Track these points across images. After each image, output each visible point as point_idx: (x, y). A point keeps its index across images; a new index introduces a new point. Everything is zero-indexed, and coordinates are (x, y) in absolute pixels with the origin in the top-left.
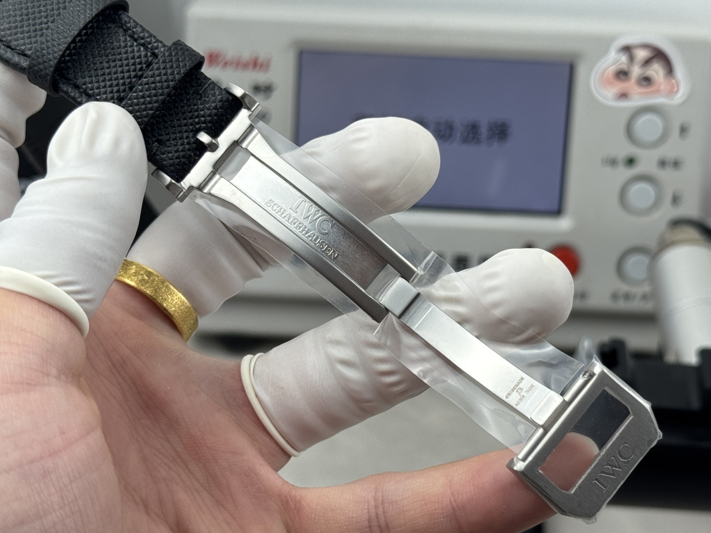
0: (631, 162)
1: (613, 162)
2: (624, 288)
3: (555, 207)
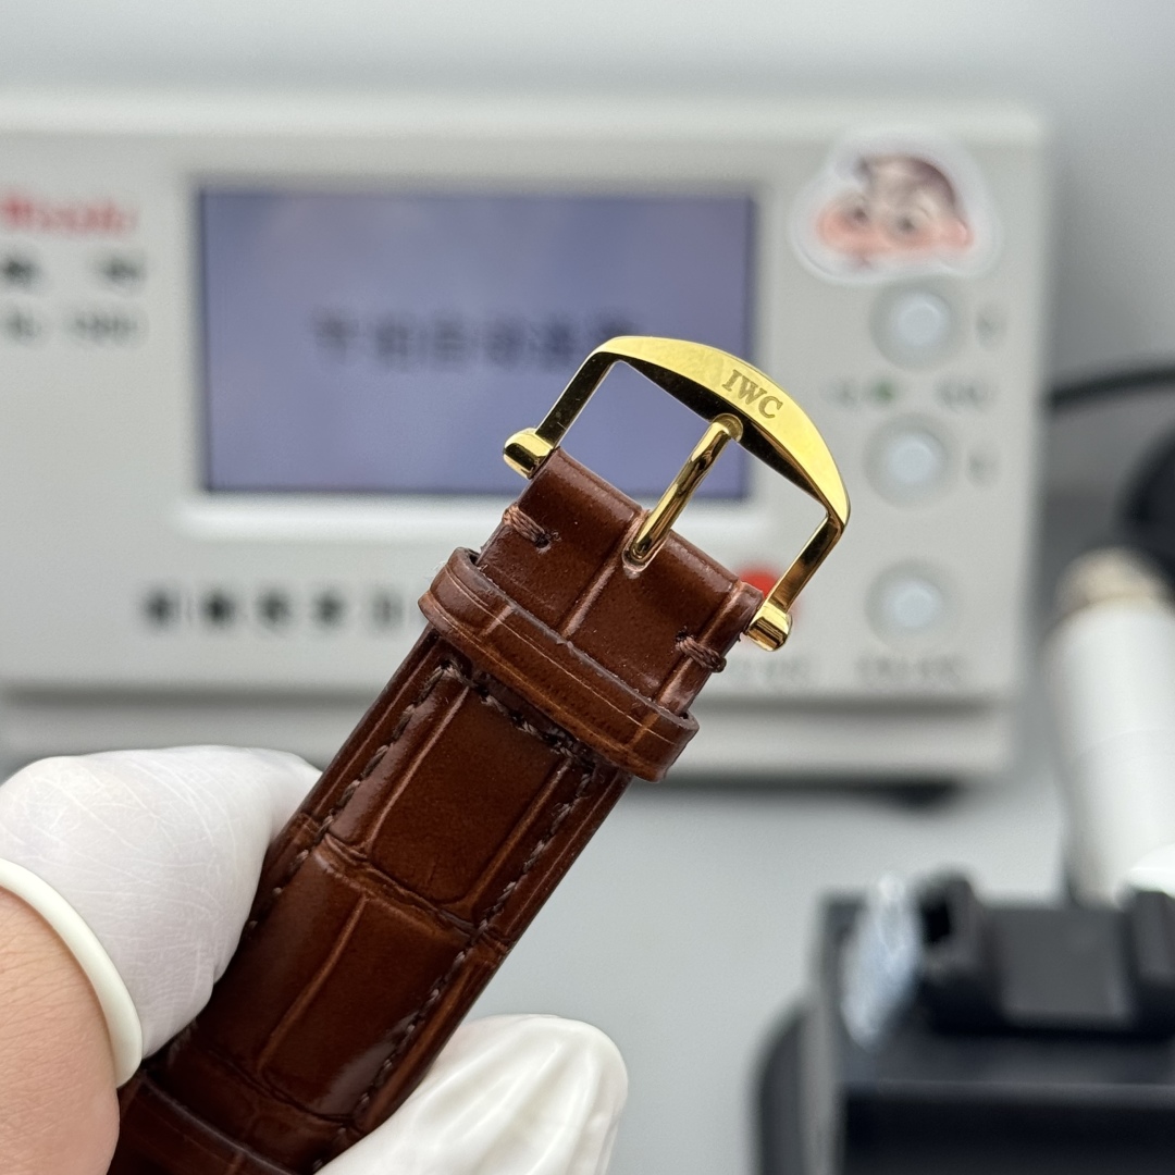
0: (884, 392)
1: (843, 395)
2: (880, 648)
3: (733, 485)
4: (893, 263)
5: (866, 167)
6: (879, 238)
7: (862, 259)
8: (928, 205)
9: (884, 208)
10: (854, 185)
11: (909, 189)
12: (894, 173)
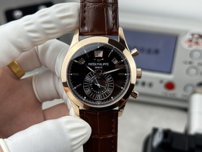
0: (190, 63)
1: (185, 63)
3: (169, 71)
4: (194, 47)
5: (193, 35)
6: (193, 44)
7: (190, 46)
8: (200, 40)
9: (194, 40)
10: (191, 37)
11: (198, 38)
12: (196, 36)
